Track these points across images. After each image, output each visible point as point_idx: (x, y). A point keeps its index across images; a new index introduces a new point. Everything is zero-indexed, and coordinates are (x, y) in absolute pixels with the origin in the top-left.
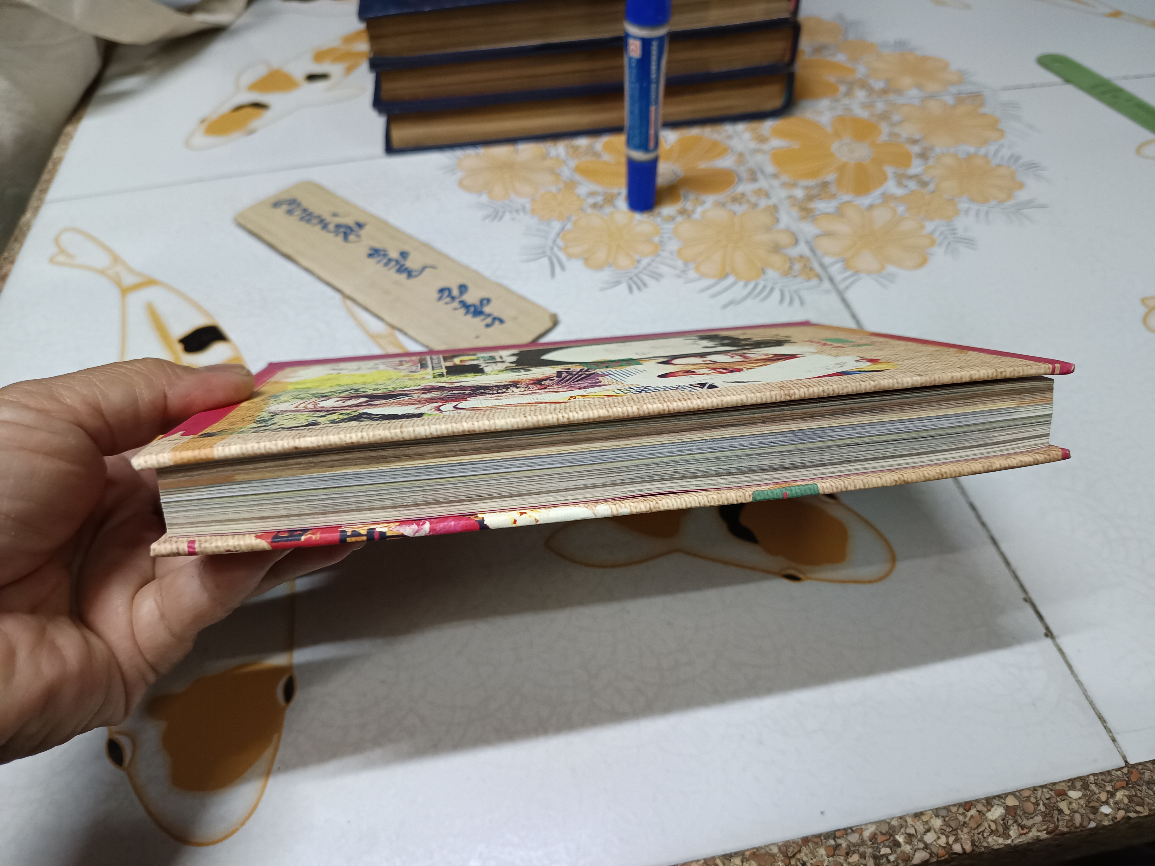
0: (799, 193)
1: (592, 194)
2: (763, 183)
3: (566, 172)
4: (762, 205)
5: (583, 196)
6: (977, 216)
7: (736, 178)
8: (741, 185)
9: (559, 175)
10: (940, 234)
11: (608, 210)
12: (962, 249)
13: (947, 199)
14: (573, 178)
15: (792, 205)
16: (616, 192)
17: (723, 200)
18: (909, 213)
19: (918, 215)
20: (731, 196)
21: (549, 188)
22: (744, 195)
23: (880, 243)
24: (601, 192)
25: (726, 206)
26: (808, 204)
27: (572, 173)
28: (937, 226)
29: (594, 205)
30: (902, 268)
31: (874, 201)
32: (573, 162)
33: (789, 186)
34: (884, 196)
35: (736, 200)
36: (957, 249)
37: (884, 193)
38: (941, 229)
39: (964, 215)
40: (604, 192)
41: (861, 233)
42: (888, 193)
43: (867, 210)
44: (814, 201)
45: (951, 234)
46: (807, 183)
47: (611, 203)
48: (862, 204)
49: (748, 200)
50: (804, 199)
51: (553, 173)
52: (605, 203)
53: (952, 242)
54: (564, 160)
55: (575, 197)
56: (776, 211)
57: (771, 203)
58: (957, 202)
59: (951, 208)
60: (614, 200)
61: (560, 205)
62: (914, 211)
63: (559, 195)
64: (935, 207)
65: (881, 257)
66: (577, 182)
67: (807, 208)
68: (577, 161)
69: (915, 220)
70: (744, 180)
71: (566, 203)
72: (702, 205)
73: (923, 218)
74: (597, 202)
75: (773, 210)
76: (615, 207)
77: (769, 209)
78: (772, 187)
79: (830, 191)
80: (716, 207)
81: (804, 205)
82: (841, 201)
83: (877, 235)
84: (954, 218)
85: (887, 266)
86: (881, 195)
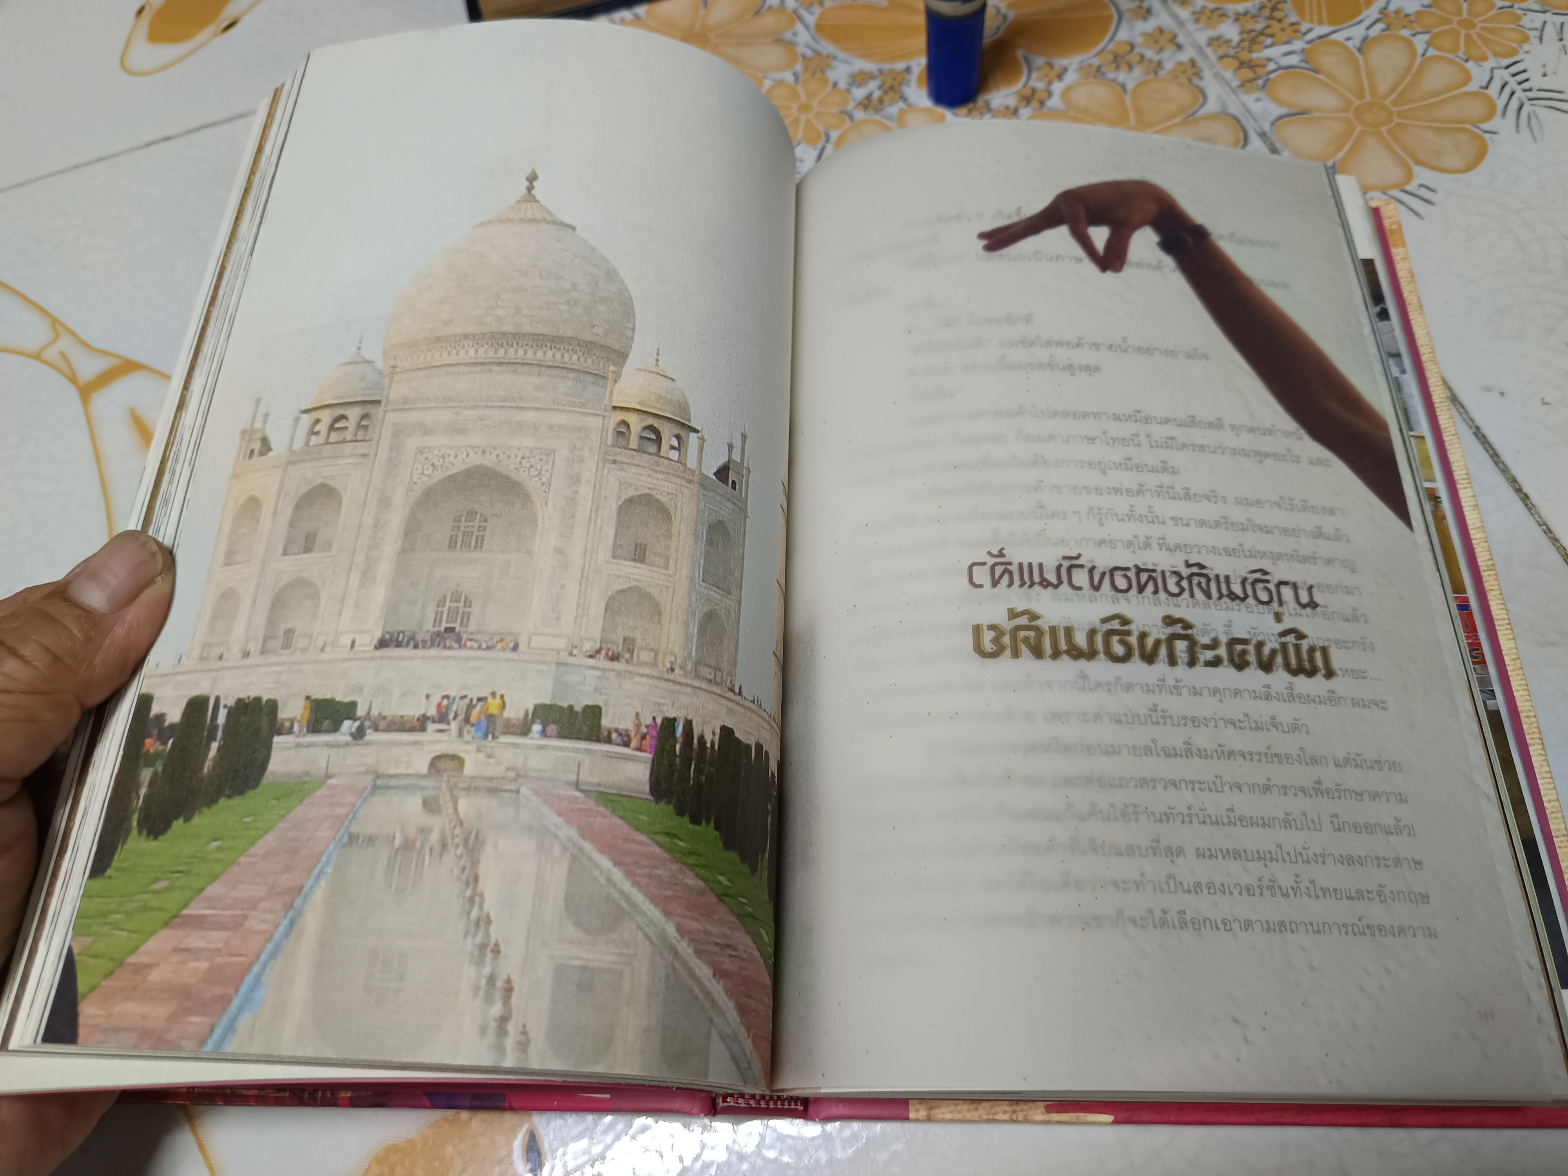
0: (1230, 31)
1: (858, 79)
2: (1162, 19)
3: (803, 37)
4: (1169, 65)
5: (843, 85)
6: (1561, 40)
7: (1114, 12)
8: (1124, 25)
9: (792, 45)
10: (1503, 87)
11: (894, 110)
12: (1544, 114)
13: (1501, 8)
14: (819, 48)
15: (1221, 58)
16: (900, 66)
17: (1096, 62)
18: (1437, 48)
19: (1455, 50)
20: (1110, 52)
21: (778, 76)
22: (1132, 46)
23: (1396, 120)
24: (877, 73)
25: (1103, 74)
26: (1250, 51)
27: (813, 38)
28: (1492, 70)
29: (866, 102)
30: (1442, 170)
31: (1368, 28)
32: (811, 13)
33: (1209, 18)
34: (1386, 16)
35: (1119, 58)
36: (1536, 116)
37: (1385, 8)
38: (1501, 75)
39: (1537, 41)
40: (881, 72)
41: (1357, 103)
42: (1392, 8)
43: (1360, 50)
44: (1259, 43)
45: (1520, 83)
46: (1240, 8)
47: (895, 92)
48: (1348, 39)
49: (1142, 57)
50: (1242, 41)
51: (779, 41)
52: (885, 93)
53: (1525, 100)
54: (795, 11)
55: (829, 88)
56: (1195, 74)
57: (1184, 57)
58: (1520, 12)
59: (1512, 26)
60: (900, 84)
61: (805, 108)
62: (1447, 42)
63: (800, 88)
64: (1483, 28)
65: (1402, 154)
66: (828, 56)
67: (1251, 60)
68: (817, 10)
69: (1450, 61)
70: (1127, 15)
71: (815, 103)
72: (1060, 77)
73: (1465, 57)
74: (871, 94)
75: (1190, 72)
76: (904, 98)
77: (1184, 72)
78: (1181, 23)
79: (1286, 16)
80: (1086, 78)
81: (1245, 56)
82: (1309, 36)
83: (1388, 102)
84: (1521, 47)
85: (1416, 169)
86: (1381, 13)
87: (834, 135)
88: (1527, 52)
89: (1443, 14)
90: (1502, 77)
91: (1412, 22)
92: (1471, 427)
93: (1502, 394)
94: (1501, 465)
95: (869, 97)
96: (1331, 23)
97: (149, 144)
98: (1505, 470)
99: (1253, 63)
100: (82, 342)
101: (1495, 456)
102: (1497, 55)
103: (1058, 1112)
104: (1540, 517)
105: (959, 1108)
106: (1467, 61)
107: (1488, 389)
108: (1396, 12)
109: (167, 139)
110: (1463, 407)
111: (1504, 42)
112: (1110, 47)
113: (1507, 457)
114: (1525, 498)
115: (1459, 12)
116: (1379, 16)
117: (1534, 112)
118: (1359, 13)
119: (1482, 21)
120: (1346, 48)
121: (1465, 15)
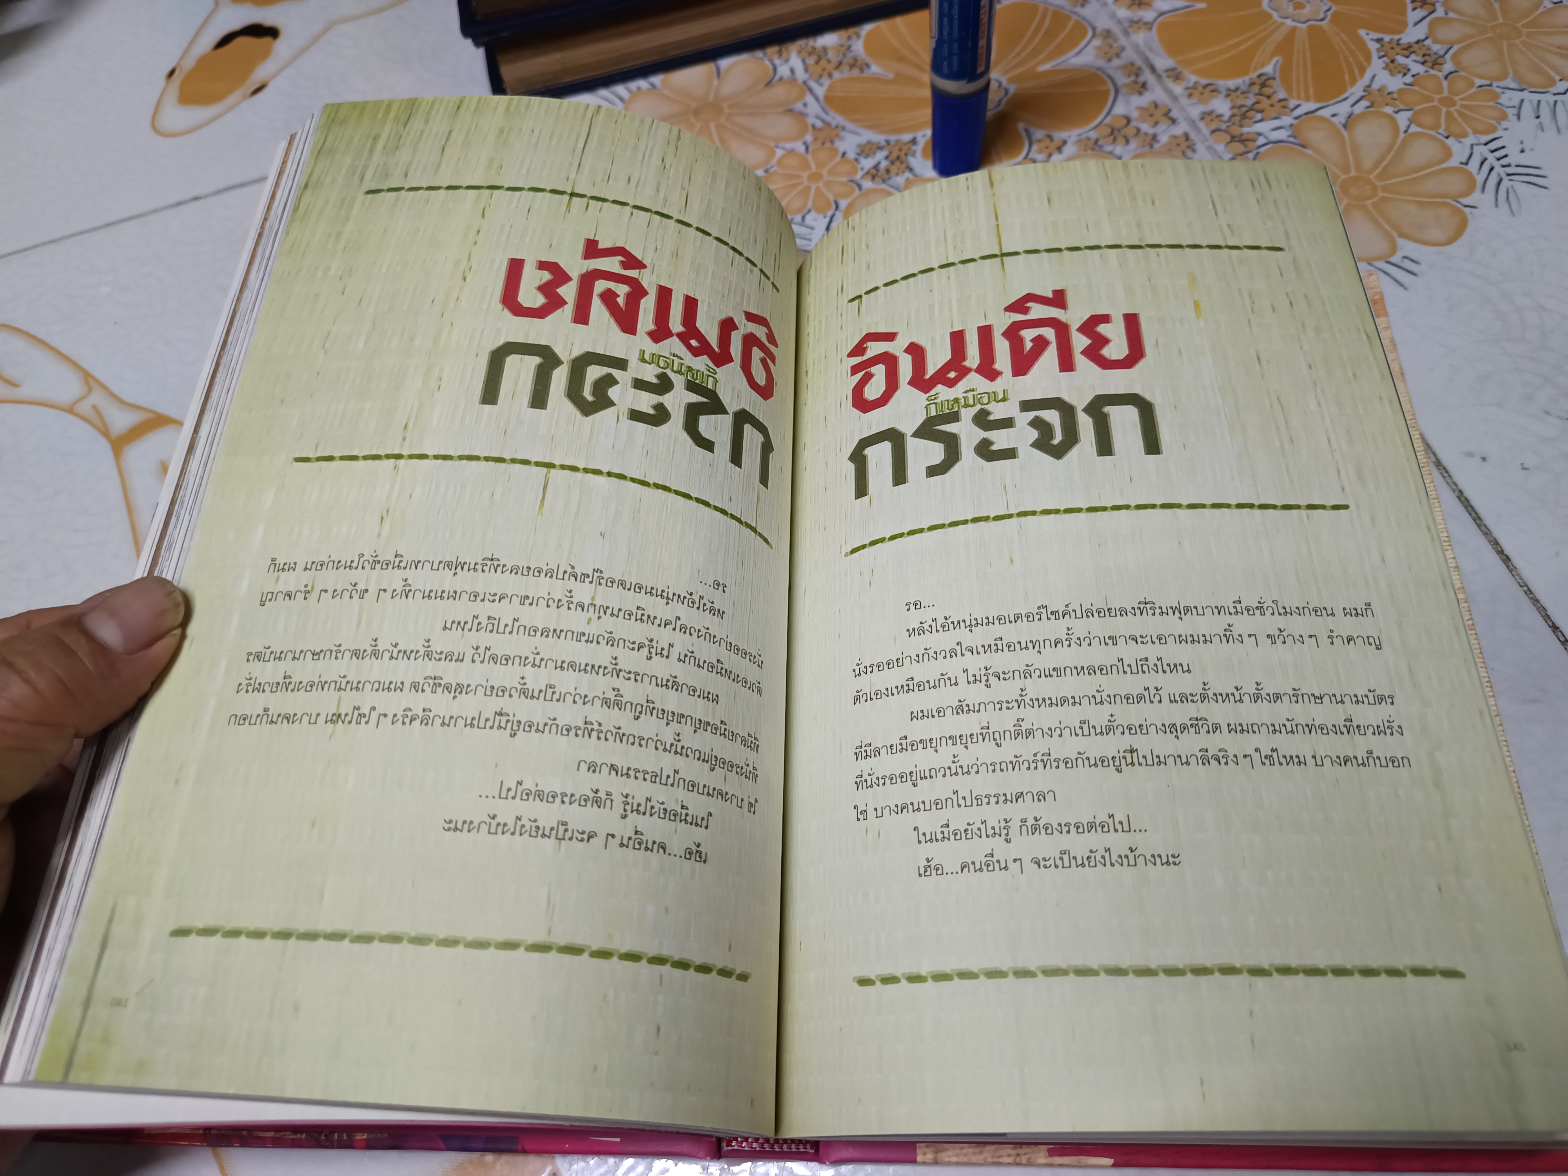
0: (1222, 106)
1: (866, 150)
2: (1156, 93)
3: (813, 108)
4: (1164, 139)
5: (851, 155)
6: (1538, 117)
7: (1110, 86)
8: (1120, 99)
9: (802, 115)
10: (1482, 163)
11: (900, 180)
12: (1522, 189)
13: (1480, 86)
14: (828, 119)
15: (1213, 132)
16: (907, 137)
17: (1093, 135)
18: (1419, 125)
19: (1436, 127)
20: (1108, 125)
21: (789, 145)
22: (1128, 120)
23: (1381, 194)
24: (883, 143)
25: (1101, 147)
26: (1241, 126)
27: (823, 109)
28: (1472, 145)
29: (874, 171)
30: (1425, 243)
31: (1353, 105)
32: (821, 85)
33: (1202, 94)
34: (1369, 93)
35: (1116, 132)
36: (1515, 191)
37: (1369, 86)
38: (1481, 151)
39: (1515, 118)
40: (888, 142)
41: (1343, 177)
42: (1376, 86)
43: (1345, 126)
44: (1250, 118)
45: (1498, 159)
46: (1231, 83)
47: (902, 163)
48: (1334, 115)
49: (1138, 130)
50: (1233, 116)
51: (790, 111)
52: (892, 163)
53: (1504, 176)
54: (805, 82)
55: (839, 158)
56: (1188, 147)
57: (1178, 130)
58: (1499, 90)
59: (1491, 104)
60: (906, 155)
61: (816, 177)
62: (1428, 119)
63: (809, 157)
64: (1463, 106)
65: (1386, 226)
66: (837, 127)
67: (1242, 135)
68: (827, 82)
69: (1432, 137)
70: (1123, 90)
71: (824, 172)
72: (1059, 149)
73: (1446, 134)
74: (879, 163)
75: (1184, 144)
76: (911, 170)
77: (1178, 145)
78: (1175, 98)
79: (1274, 92)
80: (1085, 150)
81: (1236, 130)
82: (1297, 113)
83: (1372, 177)
84: (1500, 124)
85: (1400, 242)
86: (1365, 91)
87: (843, 204)
88: (1506, 129)
89: (1426, 93)
90: (1481, 153)
91: (1395, 99)
92: (1454, 491)
93: (1484, 459)
94: (1483, 528)
95: (876, 167)
96: (1318, 99)
97: (179, 204)
98: (1487, 533)
99: (1244, 137)
100: (113, 396)
101: (1477, 518)
102: (1476, 132)
103: (1060, 1155)
104: (1521, 578)
105: (965, 1151)
106: (1447, 137)
107: (1470, 455)
108: (1379, 90)
109: (196, 199)
110: (1447, 472)
111: (1485, 119)
112: (1107, 121)
113: (1489, 520)
114: (1507, 560)
115: (1440, 90)
116: (1364, 94)
117: (1512, 187)
118: (1344, 90)
119: (1462, 99)
120: (1332, 125)
121: (1446, 93)
